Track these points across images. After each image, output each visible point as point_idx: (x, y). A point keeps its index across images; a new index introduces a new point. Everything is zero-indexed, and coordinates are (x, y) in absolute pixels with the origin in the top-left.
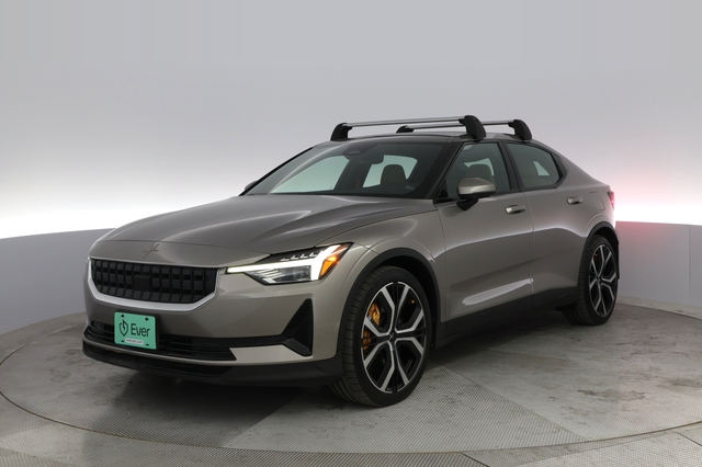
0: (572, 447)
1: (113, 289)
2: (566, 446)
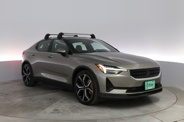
0: (122, 119)
1: (140, 77)
2: (121, 118)
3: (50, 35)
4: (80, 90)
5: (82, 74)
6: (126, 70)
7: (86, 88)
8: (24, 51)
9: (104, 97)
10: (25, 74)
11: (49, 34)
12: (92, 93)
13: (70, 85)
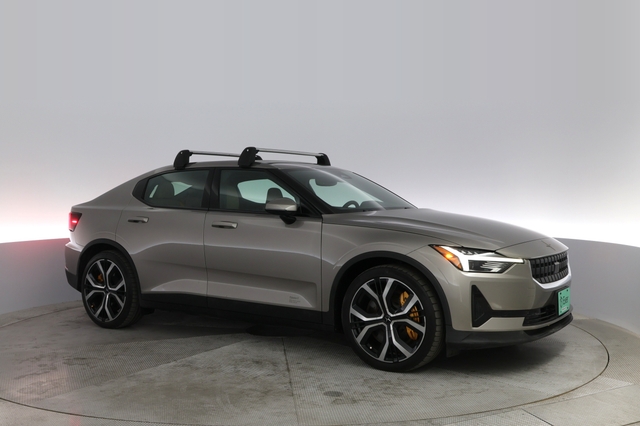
3: (191, 154)
4: (367, 328)
5: (377, 278)
6: (521, 261)
7: (392, 319)
8: (73, 208)
9: (466, 341)
10: (94, 285)
11: (191, 150)
12: (420, 333)
13: (322, 312)
